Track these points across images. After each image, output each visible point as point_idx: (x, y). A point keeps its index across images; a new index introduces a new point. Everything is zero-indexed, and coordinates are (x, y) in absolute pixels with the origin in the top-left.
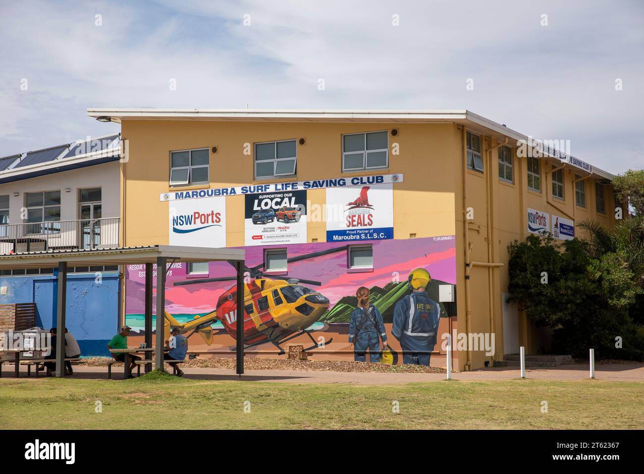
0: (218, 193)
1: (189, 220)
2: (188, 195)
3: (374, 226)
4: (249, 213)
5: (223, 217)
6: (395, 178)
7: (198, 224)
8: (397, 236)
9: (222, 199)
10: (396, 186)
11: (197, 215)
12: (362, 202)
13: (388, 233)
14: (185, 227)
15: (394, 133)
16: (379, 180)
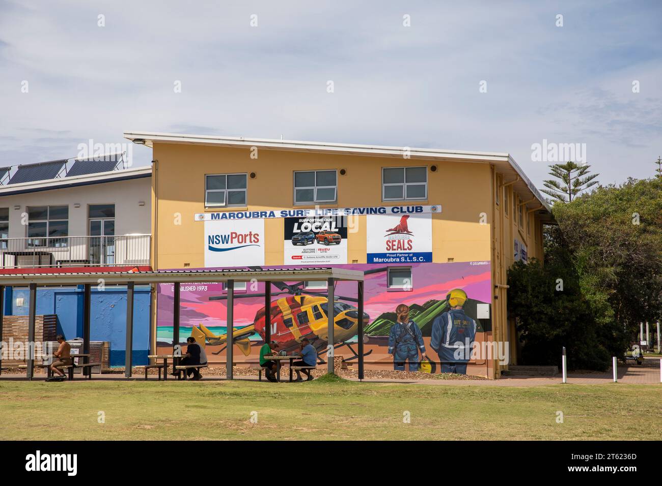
0: (256, 215)
1: (225, 239)
2: (224, 217)
3: (414, 250)
4: (289, 235)
5: (261, 238)
6: (434, 209)
7: (235, 243)
8: (435, 260)
9: (261, 221)
10: (435, 216)
11: (234, 235)
12: (402, 229)
13: (428, 257)
14: (221, 246)
15: (434, 169)
16: (419, 210)
